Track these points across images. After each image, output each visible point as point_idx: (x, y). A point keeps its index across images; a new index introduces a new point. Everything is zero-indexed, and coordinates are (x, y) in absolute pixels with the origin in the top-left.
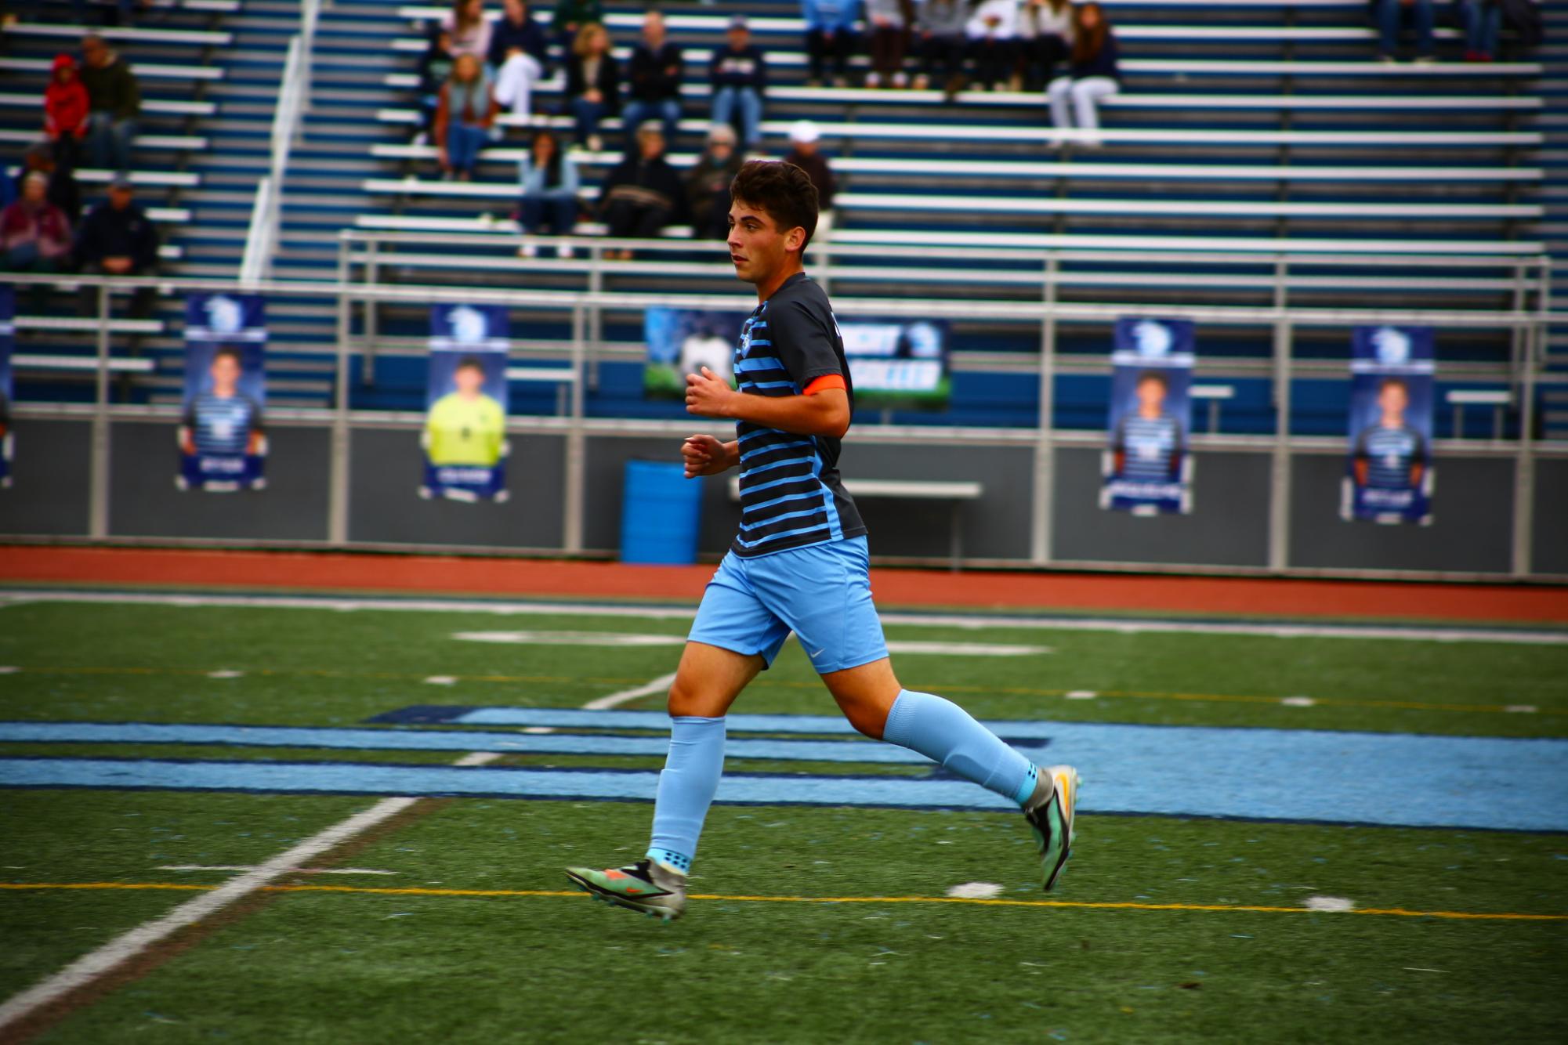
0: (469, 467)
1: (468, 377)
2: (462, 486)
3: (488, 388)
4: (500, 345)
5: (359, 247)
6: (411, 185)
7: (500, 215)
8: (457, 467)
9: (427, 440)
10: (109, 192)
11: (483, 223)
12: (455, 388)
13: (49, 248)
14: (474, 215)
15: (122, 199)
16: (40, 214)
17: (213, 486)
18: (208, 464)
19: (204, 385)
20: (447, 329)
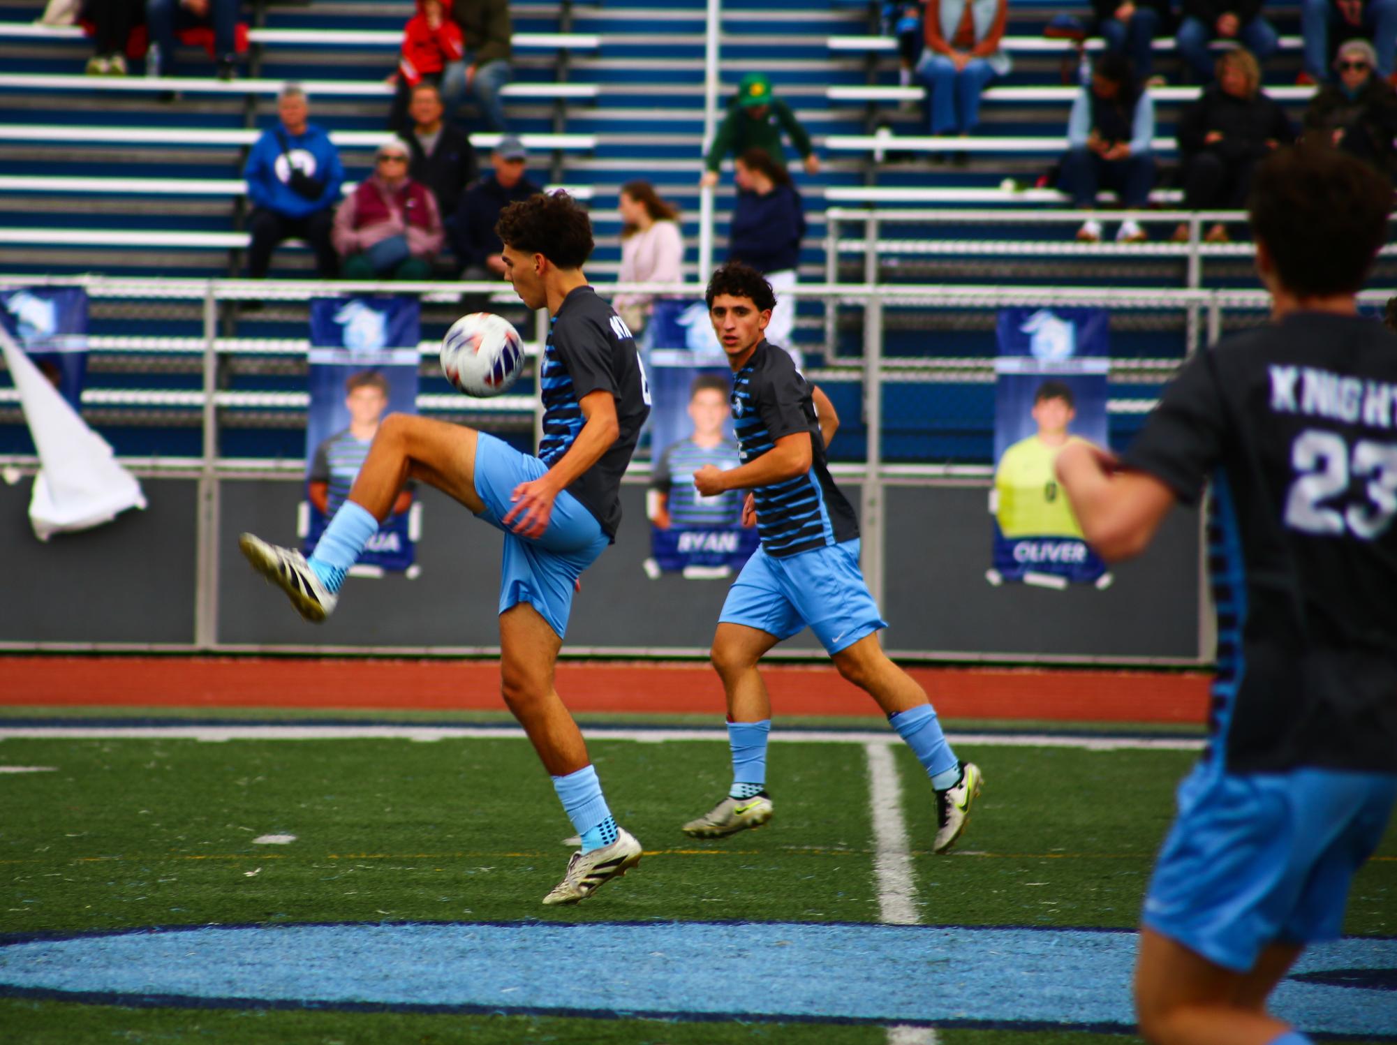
0: (1058, 540)
1: (1053, 412)
2: (1045, 567)
3: (1078, 426)
4: (1097, 366)
5: (855, 230)
6: (883, 141)
7: (1025, 181)
8: (1039, 540)
9: (995, 503)
10: (496, 163)
11: (1006, 191)
12: (1035, 429)
13: (420, 241)
14: (993, 181)
15: (511, 173)
16: (401, 197)
17: (692, 572)
18: (686, 542)
19: (681, 432)
20: (1022, 345)
